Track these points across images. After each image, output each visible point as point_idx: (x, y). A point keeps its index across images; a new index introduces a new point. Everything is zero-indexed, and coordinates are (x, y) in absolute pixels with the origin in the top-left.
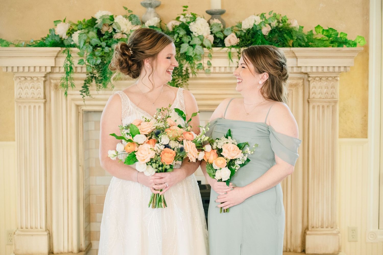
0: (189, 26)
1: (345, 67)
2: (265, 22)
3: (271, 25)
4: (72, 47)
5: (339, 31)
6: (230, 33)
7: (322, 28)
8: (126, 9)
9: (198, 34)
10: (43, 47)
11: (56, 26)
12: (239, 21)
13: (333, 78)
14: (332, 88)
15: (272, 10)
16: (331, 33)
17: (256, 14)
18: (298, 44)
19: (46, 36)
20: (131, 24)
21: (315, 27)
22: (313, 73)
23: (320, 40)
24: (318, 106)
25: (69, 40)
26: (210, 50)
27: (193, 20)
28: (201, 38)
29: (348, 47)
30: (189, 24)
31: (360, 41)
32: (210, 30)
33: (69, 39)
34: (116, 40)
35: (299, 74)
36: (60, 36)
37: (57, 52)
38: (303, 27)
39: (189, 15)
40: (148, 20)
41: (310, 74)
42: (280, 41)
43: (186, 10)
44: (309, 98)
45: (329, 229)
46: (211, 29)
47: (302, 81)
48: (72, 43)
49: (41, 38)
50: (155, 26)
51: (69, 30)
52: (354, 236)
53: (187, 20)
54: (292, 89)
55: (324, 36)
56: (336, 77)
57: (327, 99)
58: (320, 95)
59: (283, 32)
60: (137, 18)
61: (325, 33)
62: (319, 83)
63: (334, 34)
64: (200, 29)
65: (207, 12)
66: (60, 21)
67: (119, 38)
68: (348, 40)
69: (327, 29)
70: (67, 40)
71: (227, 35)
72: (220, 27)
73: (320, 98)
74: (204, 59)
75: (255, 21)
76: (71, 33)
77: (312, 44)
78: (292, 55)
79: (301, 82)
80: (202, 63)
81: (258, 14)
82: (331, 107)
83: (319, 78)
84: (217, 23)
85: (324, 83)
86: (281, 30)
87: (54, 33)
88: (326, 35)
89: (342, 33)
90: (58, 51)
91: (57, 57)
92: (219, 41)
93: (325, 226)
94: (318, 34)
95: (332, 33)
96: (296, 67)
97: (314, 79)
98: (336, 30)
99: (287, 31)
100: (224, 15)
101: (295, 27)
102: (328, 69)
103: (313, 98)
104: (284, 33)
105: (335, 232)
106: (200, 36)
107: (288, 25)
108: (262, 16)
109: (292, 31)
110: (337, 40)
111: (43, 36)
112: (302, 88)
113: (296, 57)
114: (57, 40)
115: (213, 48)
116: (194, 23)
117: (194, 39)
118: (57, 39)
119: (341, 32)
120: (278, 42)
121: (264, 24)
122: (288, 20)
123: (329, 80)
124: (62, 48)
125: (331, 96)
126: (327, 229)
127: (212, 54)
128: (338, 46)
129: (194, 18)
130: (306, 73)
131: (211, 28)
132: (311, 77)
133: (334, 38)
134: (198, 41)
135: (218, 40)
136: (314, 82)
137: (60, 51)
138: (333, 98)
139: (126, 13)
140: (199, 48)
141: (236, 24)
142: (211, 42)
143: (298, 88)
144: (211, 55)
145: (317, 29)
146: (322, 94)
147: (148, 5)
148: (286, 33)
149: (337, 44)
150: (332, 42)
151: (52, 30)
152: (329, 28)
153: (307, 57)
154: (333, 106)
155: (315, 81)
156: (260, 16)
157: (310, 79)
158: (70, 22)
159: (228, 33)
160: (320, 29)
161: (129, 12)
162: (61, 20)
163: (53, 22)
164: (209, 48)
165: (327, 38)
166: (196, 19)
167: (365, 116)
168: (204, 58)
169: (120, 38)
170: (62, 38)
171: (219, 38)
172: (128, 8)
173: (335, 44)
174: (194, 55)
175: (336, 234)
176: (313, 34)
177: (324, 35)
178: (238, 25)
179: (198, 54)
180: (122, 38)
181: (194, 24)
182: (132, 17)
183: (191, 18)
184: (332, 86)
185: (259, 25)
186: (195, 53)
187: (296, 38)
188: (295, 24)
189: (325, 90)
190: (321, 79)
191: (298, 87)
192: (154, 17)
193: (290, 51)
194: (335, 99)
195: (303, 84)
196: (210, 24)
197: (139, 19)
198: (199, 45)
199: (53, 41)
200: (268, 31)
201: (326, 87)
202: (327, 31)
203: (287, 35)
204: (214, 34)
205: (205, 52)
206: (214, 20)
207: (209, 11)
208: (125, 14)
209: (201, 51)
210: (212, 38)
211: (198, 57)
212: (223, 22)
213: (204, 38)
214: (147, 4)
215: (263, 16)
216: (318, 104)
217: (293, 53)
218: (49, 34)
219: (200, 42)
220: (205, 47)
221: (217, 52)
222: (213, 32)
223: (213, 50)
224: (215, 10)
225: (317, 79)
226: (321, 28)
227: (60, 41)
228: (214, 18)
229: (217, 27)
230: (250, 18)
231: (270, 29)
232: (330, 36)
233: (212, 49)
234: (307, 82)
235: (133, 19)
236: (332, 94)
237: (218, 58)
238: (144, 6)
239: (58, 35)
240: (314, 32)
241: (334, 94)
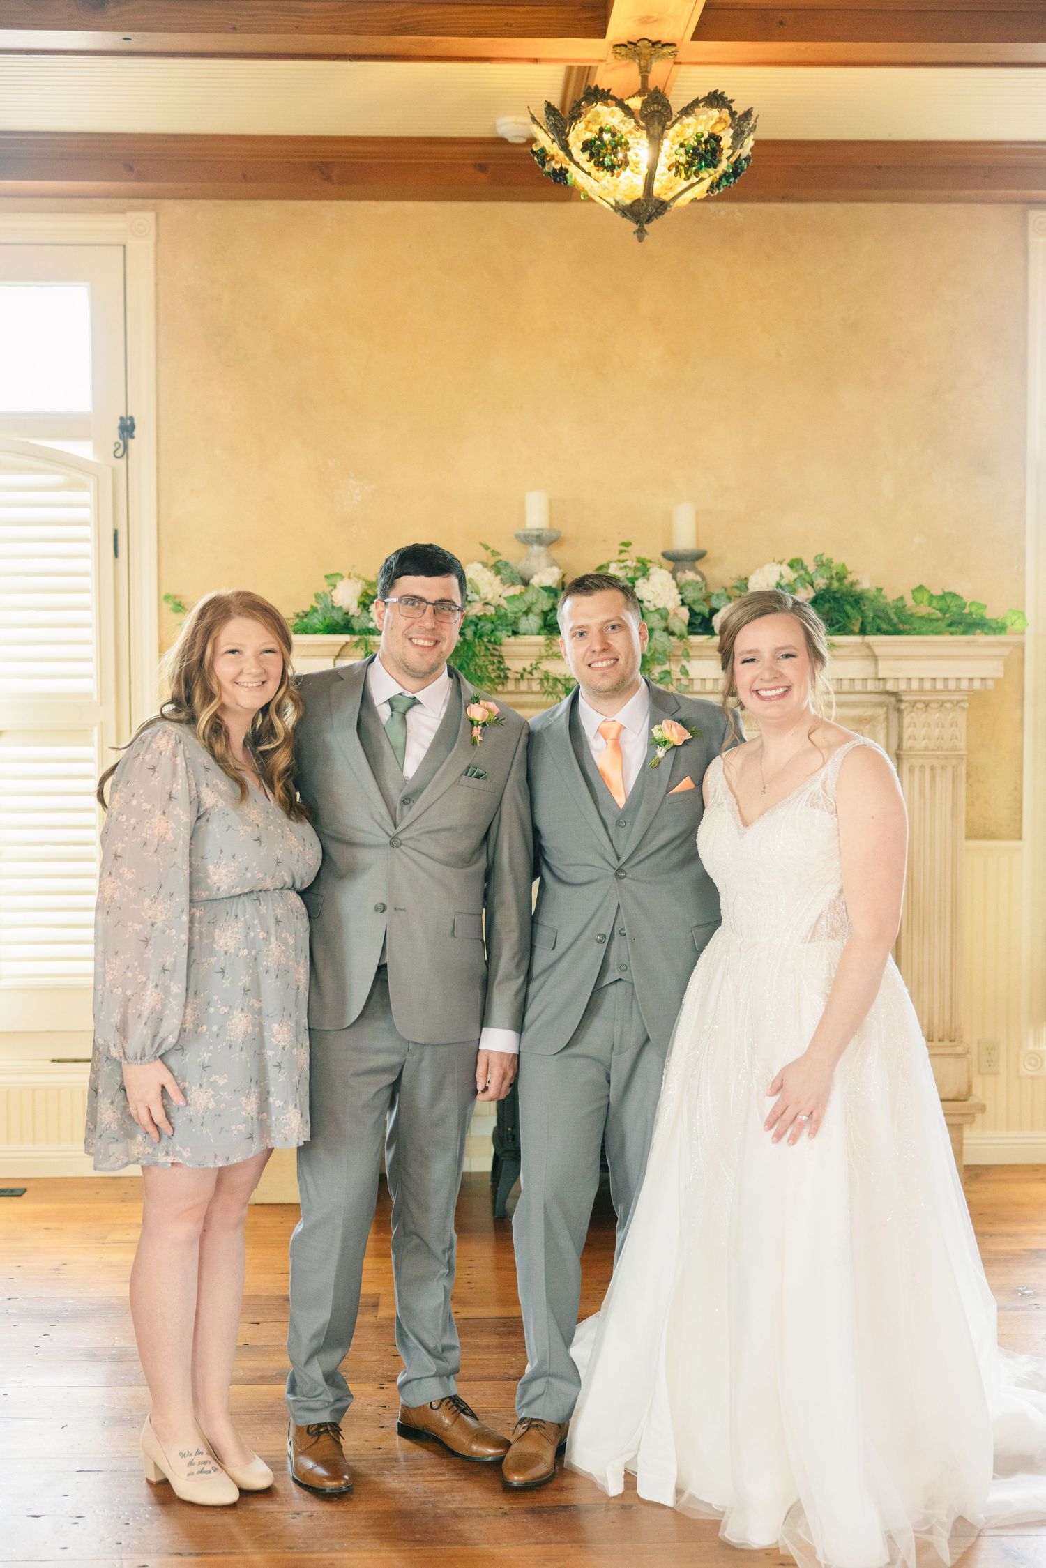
0: (634, 587)
1: (982, 679)
2: (804, 579)
3: (815, 585)
4: (373, 634)
5: (967, 599)
6: (724, 603)
7: (929, 591)
8: (487, 548)
9: (655, 606)
10: (307, 633)
11: (332, 587)
12: (738, 576)
13: (955, 703)
14: (952, 726)
15: (820, 553)
16: (949, 602)
17: (777, 560)
18: (875, 628)
19: (307, 609)
20: (499, 581)
21: (913, 591)
22: (910, 691)
23: (922, 618)
24: (922, 767)
25: (362, 619)
26: (684, 640)
27: (639, 574)
28: (663, 614)
29: (986, 634)
30: (634, 583)
31: (1015, 621)
32: (680, 597)
33: (363, 615)
34: (474, 619)
35: (877, 696)
36: (345, 609)
37: (338, 645)
38: (881, 589)
39: (633, 561)
40: (536, 573)
41: (905, 695)
42: (838, 622)
43: (625, 551)
44: (900, 747)
45: (947, 1043)
46: (681, 593)
47: (885, 709)
48: (371, 625)
49: (294, 613)
50: (554, 586)
51: (362, 595)
52: (992, 1061)
53: (627, 574)
54: (862, 728)
55: (934, 611)
56: (963, 701)
57: (942, 750)
58: (926, 741)
59: (841, 602)
60: (512, 568)
61: (935, 603)
62: (924, 716)
63: (956, 606)
64: (659, 595)
65: (665, 555)
66: (337, 574)
67: (479, 614)
68: (987, 617)
69: (940, 593)
70: (358, 617)
71: (717, 607)
72: (701, 589)
73: (926, 749)
74: (671, 663)
75: (782, 576)
76: (368, 602)
77: (906, 627)
78: (865, 651)
79: (881, 712)
80: (669, 670)
81: (781, 559)
82: (950, 769)
83: (924, 703)
84: (693, 581)
85: (935, 716)
86: (838, 595)
87: (330, 604)
88: (937, 607)
89: (973, 603)
90: (344, 643)
91: (338, 656)
92: (699, 620)
93: (936, 1037)
94: (918, 605)
95: (951, 602)
96: (872, 679)
97: (913, 707)
98: (961, 595)
99: (851, 599)
100: (703, 559)
101: (868, 590)
102: (946, 685)
103: (910, 748)
104: (846, 603)
105: (959, 1050)
106: (659, 609)
107: (853, 584)
108: (795, 564)
109: (859, 598)
110: (962, 619)
111: (299, 611)
112: (884, 725)
113: (875, 658)
114: (336, 618)
115: (690, 637)
116: (645, 580)
117: (648, 615)
118: (338, 617)
119: (972, 600)
120: (835, 621)
121: (801, 583)
122: (851, 573)
123: (946, 707)
124: (352, 636)
125: (951, 745)
126: (941, 1044)
127: (689, 651)
128: (965, 633)
129: (643, 568)
130: (894, 694)
131: (682, 591)
132: (907, 701)
133: (956, 616)
134: (658, 622)
135: (696, 619)
136: (911, 712)
137: (347, 643)
138: (954, 748)
139: (485, 555)
140: (661, 636)
141: (735, 584)
142: (684, 623)
143: (874, 726)
144: (688, 653)
145: (916, 594)
146: (929, 739)
147: (534, 539)
148: (849, 603)
149: (961, 628)
150: (950, 625)
151: (322, 595)
152: (945, 593)
153: (898, 658)
154: (954, 767)
155: (915, 709)
156: (791, 565)
157: (903, 706)
158: (359, 577)
159: (720, 603)
160: (923, 595)
161: (493, 556)
162: (340, 573)
163: (324, 578)
164: (681, 637)
165: (939, 615)
166: (648, 570)
167: (1016, 789)
168: (671, 658)
169: (482, 613)
170: (347, 614)
171: (699, 614)
172: (490, 545)
173: (958, 627)
174: (652, 652)
175: (961, 1056)
176: (904, 607)
177: (934, 608)
178: (739, 585)
179: (660, 650)
180: (485, 615)
181: (644, 583)
182: (501, 567)
183: (636, 569)
184: (953, 722)
185: (788, 585)
186: (653, 648)
187: (872, 615)
188: (865, 584)
189: (937, 732)
190: (926, 706)
191: (875, 724)
192: (551, 566)
193: (862, 643)
194: (960, 750)
195: (887, 718)
196: (678, 585)
197: (516, 571)
198: (660, 630)
199: (327, 621)
200: (808, 599)
201: (938, 724)
202: (942, 598)
203: (852, 607)
204: (689, 605)
205: (674, 646)
206: (685, 572)
207: (671, 554)
208: (486, 561)
209: (666, 643)
210: (684, 613)
211: (661, 657)
212: (703, 578)
213: (668, 614)
214: (532, 536)
215: (802, 564)
216: (921, 761)
217: (869, 646)
218: (316, 605)
219: (663, 624)
220: (672, 634)
221: (700, 647)
222: (685, 601)
223: (691, 641)
224: (685, 550)
225: (920, 705)
226: (925, 592)
227: (342, 620)
228: (685, 569)
229: (694, 589)
230: (767, 567)
231: (812, 594)
232: (948, 610)
233: (688, 639)
234: (896, 714)
235: (504, 572)
236: (951, 740)
237: (699, 659)
238: (523, 542)
239: (341, 608)
240: (909, 601)
241: (957, 738)
